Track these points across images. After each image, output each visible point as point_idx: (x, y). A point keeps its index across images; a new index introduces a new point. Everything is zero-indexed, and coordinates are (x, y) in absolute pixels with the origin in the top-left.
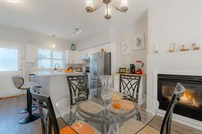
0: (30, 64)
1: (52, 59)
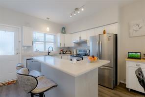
0: (26, 47)
1: (45, 42)
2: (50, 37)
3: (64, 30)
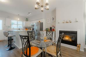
2: (20, 23)
3: (27, 20)
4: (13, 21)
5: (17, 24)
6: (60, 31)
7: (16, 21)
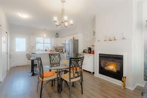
0: (32, 47)
4: (39, 39)
5: (44, 43)
6: (100, 54)
7: (42, 38)
